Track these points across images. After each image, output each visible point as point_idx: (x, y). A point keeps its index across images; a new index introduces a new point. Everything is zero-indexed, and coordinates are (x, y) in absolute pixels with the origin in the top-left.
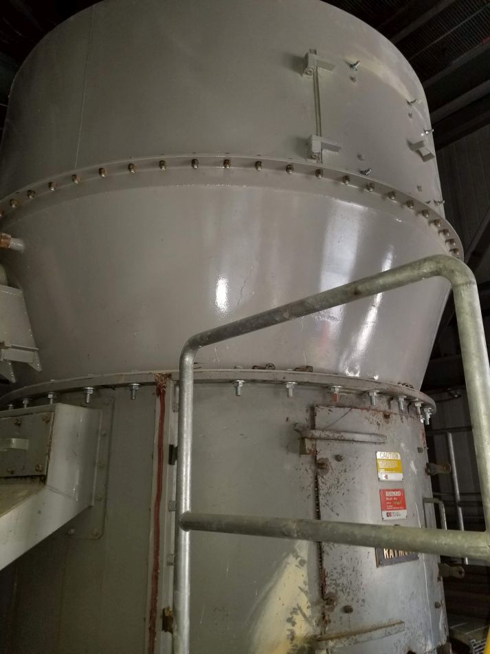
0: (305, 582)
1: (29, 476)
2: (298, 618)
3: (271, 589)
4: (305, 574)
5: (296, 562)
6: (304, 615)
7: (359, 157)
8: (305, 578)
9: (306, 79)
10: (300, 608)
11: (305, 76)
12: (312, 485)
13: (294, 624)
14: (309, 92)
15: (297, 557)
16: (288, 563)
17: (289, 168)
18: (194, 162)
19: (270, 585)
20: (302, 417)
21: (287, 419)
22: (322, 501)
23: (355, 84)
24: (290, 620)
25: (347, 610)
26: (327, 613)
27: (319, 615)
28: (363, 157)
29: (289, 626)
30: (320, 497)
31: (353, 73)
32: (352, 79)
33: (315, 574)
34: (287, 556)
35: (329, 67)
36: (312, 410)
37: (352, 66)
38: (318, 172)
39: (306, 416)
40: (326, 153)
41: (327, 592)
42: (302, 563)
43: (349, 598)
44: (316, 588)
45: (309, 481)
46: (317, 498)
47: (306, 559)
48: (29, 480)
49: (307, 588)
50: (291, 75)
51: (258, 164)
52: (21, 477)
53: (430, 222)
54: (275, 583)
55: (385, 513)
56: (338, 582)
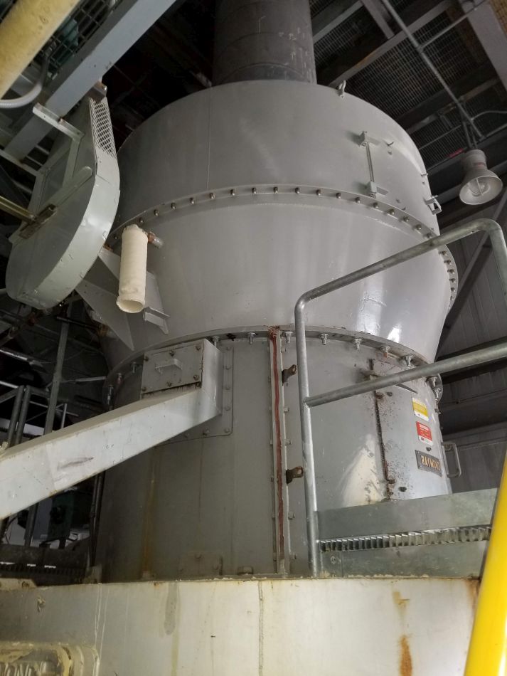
0: (374, 467)
1: (185, 385)
2: (372, 488)
3: (353, 468)
4: (374, 463)
5: (368, 454)
6: (375, 487)
7: (398, 201)
8: (374, 464)
9: (362, 148)
10: (373, 483)
11: (361, 146)
12: (374, 408)
13: (369, 492)
14: (364, 156)
15: (368, 450)
16: (362, 453)
17: (357, 199)
18: (297, 190)
19: (353, 465)
20: (364, 366)
21: (355, 365)
22: (381, 418)
23: (391, 156)
24: (366, 489)
25: (403, 489)
26: (390, 488)
27: (384, 490)
28: (401, 201)
29: (366, 492)
30: (380, 416)
31: (390, 150)
32: (390, 153)
33: (380, 464)
34: (362, 449)
35: (376, 143)
36: (371, 362)
37: (388, 145)
38: (375, 204)
39: (368, 365)
40: (378, 195)
41: (389, 475)
42: (371, 455)
43: (403, 483)
44: (381, 472)
45: (372, 405)
46: (378, 416)
47: (374, 452)
48: (185, 388)
49: (376, 471)
50: (353, 146)
51: (338, 195)
52: (178, 387)
53: (440, 253)
54: (355, 465)
55: (420, 437)
56: (396, 471)
